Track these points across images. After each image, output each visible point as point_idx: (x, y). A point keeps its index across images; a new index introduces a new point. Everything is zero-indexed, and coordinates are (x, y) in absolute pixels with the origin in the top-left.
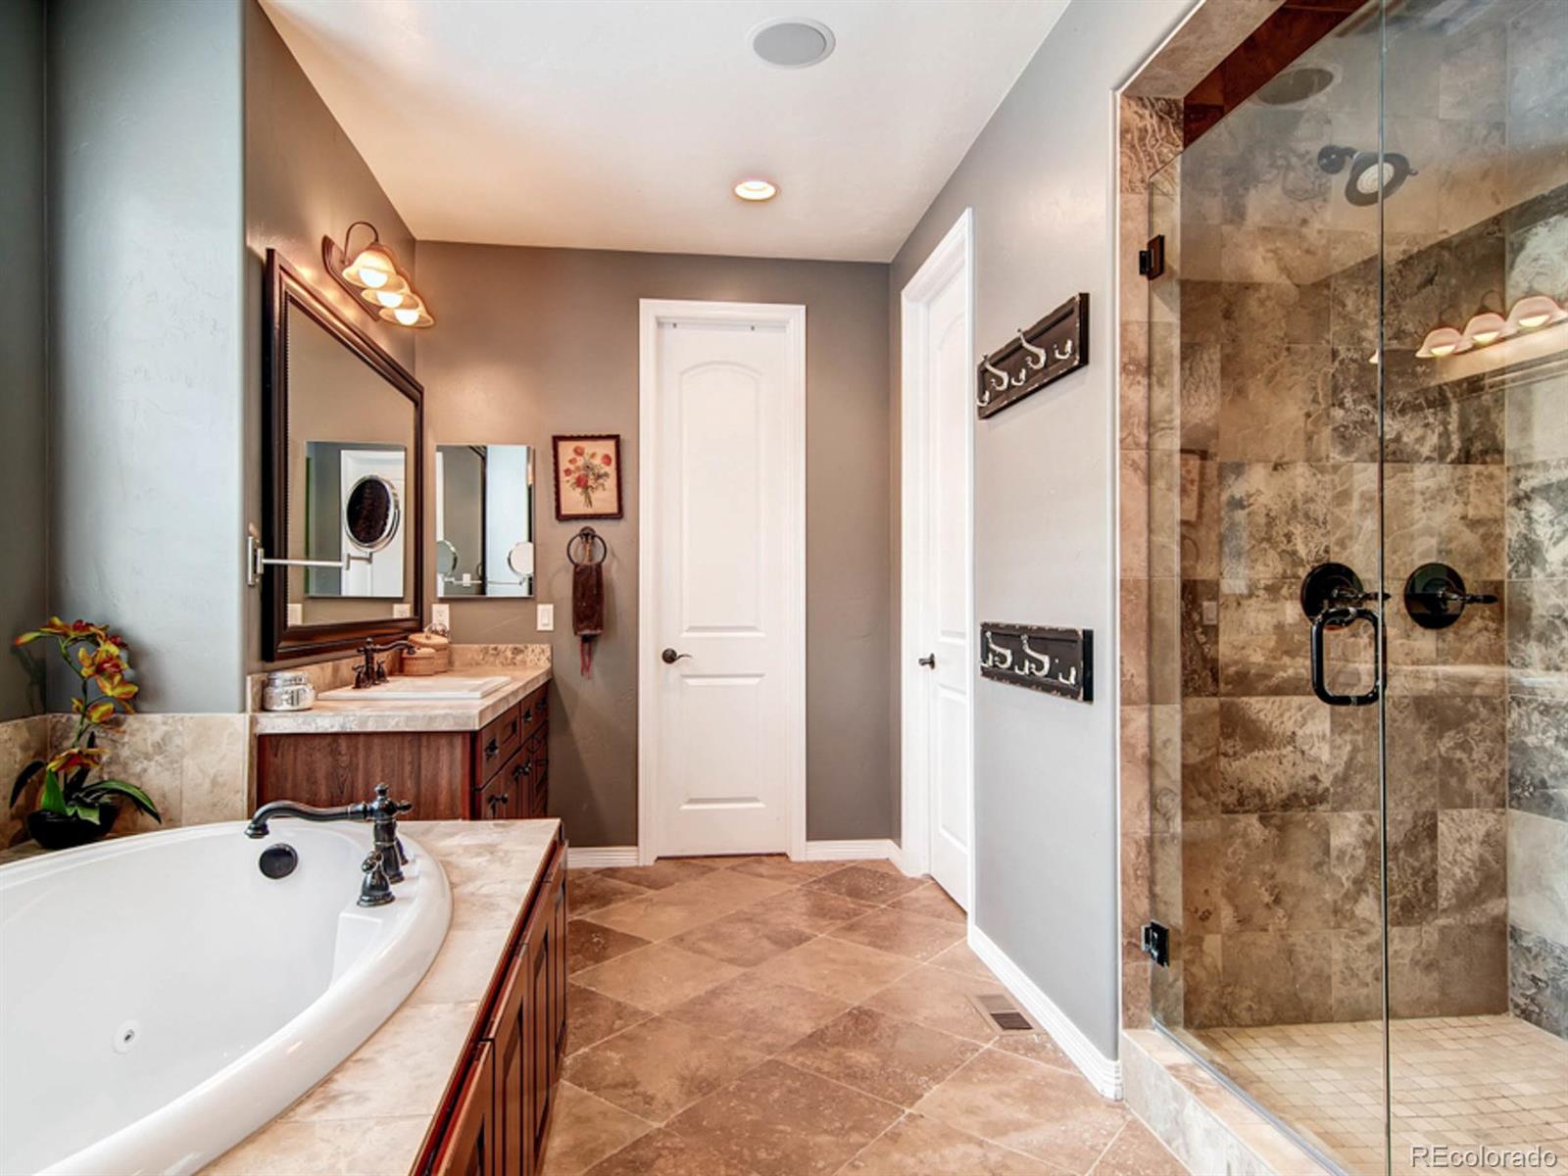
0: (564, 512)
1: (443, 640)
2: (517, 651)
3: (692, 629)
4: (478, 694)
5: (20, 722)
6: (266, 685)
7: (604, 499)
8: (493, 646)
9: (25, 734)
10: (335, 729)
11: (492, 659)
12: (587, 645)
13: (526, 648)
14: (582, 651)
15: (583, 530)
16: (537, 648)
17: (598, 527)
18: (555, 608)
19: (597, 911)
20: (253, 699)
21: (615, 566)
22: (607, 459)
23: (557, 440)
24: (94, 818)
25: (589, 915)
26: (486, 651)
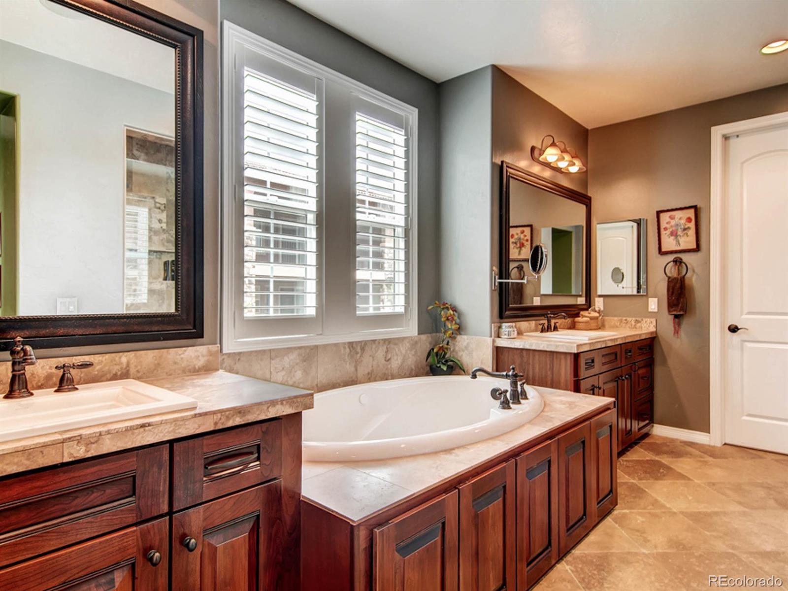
0: (663, 250)
1: (596, 315)
2: (637, 322)
3: (749, 313)
4: (587, 338)
5: (429, 335)
6: (500, 327)
7: (688, 241)
8: (624, 318)
9: (430, 339)
10: (521, 347)
11: (624, 325)
12: (677, 320)
13: (642, 320)
14: (674, 323)
15: (675, 258)
16: (648, 320)
17: (685, 257)
18: (658, 300)
19: (671, 459)
20: (495, 333)
21: (694, 278)
22: (689, 220)
23: (658, 213)
24: (445, 368)
25: (665, 460)
26: (621, 321)
